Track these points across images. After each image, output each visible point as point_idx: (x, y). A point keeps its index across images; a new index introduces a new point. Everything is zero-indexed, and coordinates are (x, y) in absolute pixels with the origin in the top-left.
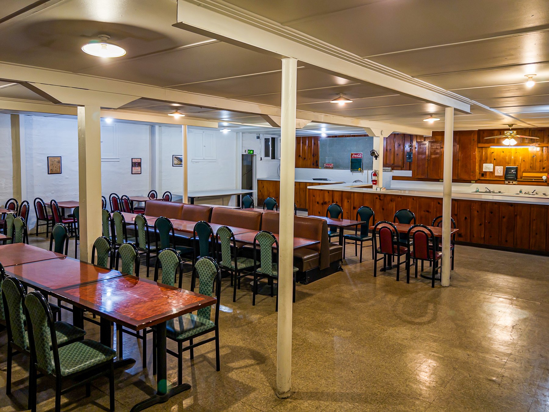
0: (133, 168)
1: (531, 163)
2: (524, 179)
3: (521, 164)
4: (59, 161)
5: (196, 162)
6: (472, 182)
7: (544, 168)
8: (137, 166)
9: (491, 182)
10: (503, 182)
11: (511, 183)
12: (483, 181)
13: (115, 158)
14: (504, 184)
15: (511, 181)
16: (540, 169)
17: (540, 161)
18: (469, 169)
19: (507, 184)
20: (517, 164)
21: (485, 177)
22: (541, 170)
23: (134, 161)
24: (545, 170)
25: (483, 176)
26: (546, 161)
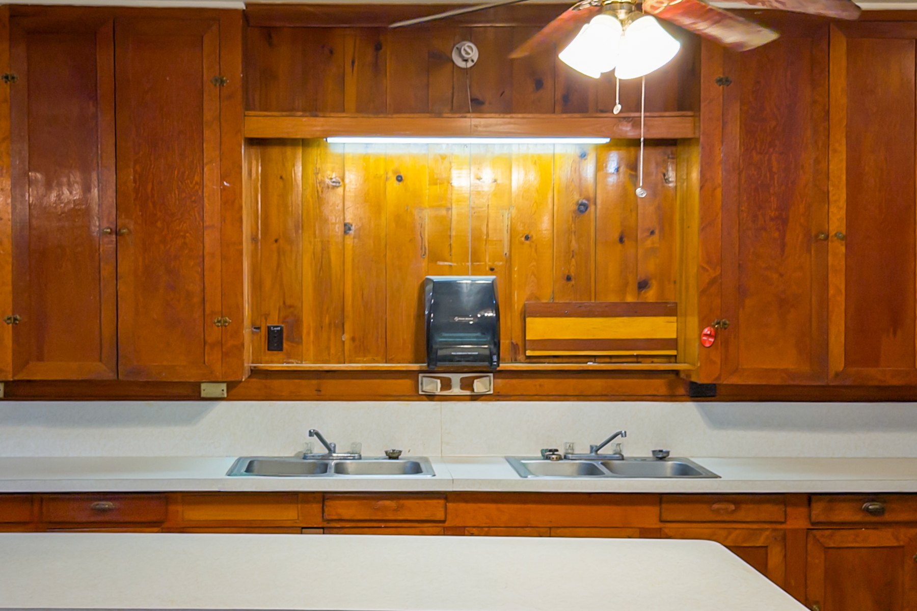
1: (570, 254)
2: (530, 359)
3: (509, 260)
6: (207, 389)
7: (643, 285)
9: (330, 385)
10: (407, 383)
11: (456, 390)
12: (276, 383)
14: (416, 395)
15: (456, 378)
16: (623, 290)
17: (621, 240)
18: (196, 300)
19: (431, 397)
20: (488, 262)
21: (289, 357)
22: (630, 299)
24: (651, 295)
25: (280, 348)
26: (656, 237)
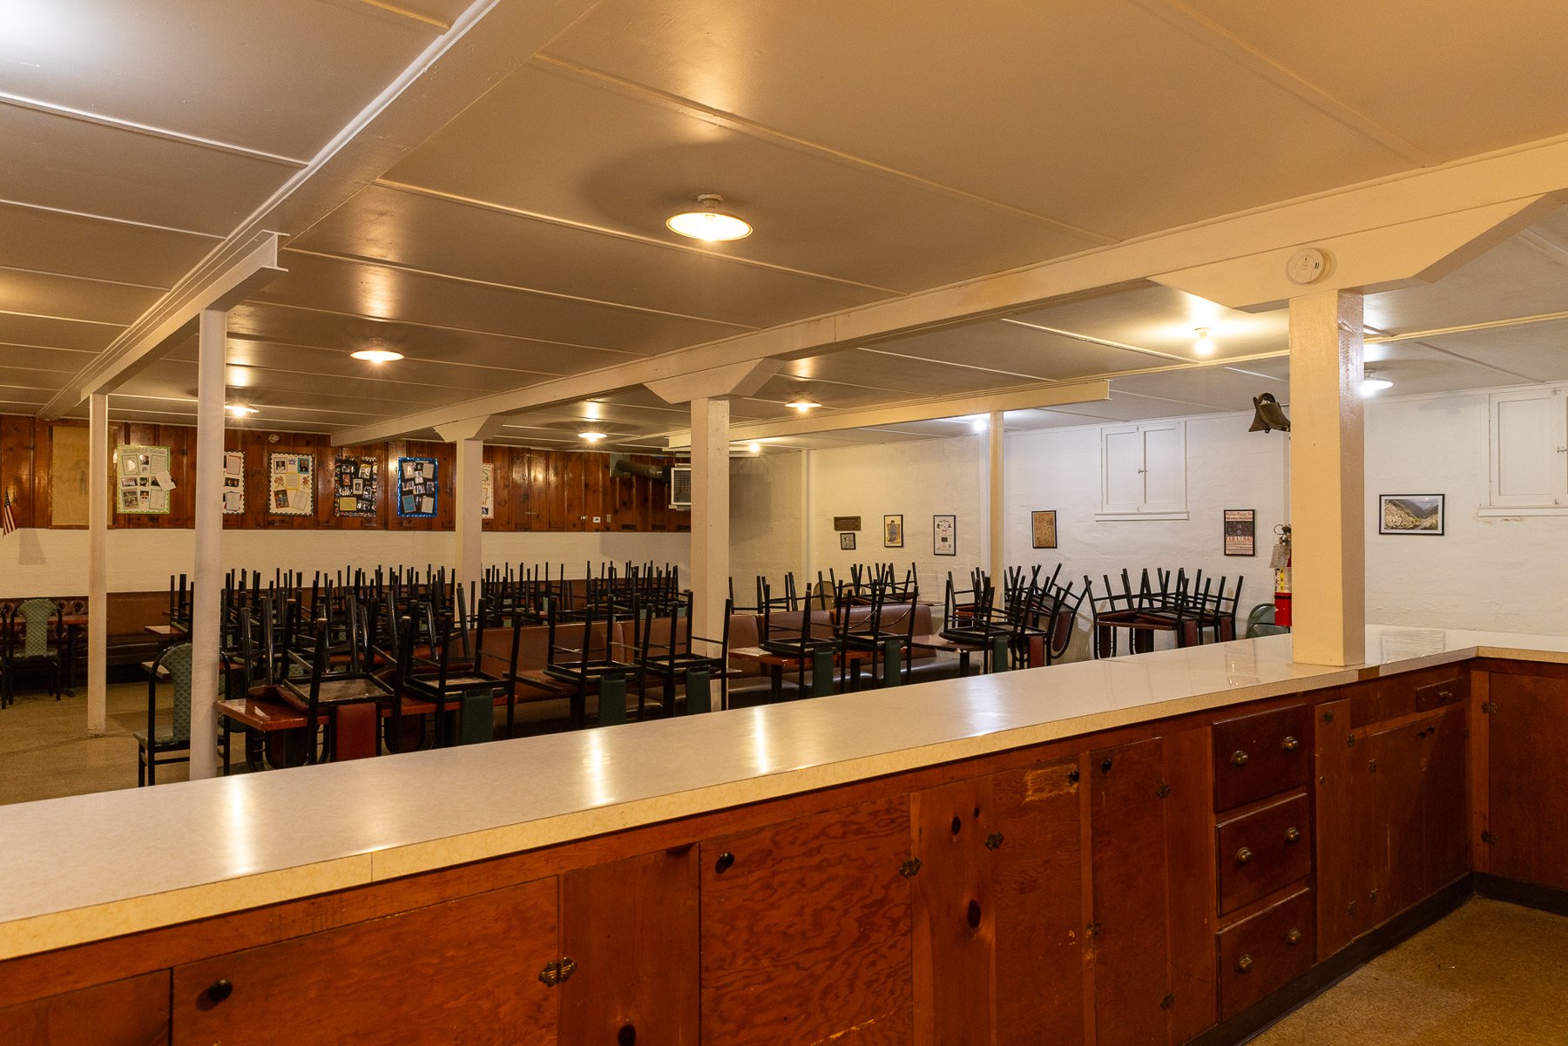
0: (1228, 538)
4: (1052, 519)
5: (1506, 519)
8: (1239, 532)
13: (1178, 510)
23: (1231, 517)
